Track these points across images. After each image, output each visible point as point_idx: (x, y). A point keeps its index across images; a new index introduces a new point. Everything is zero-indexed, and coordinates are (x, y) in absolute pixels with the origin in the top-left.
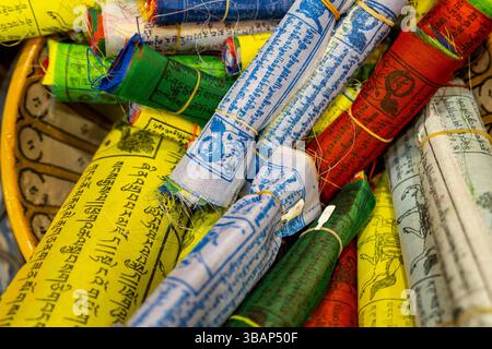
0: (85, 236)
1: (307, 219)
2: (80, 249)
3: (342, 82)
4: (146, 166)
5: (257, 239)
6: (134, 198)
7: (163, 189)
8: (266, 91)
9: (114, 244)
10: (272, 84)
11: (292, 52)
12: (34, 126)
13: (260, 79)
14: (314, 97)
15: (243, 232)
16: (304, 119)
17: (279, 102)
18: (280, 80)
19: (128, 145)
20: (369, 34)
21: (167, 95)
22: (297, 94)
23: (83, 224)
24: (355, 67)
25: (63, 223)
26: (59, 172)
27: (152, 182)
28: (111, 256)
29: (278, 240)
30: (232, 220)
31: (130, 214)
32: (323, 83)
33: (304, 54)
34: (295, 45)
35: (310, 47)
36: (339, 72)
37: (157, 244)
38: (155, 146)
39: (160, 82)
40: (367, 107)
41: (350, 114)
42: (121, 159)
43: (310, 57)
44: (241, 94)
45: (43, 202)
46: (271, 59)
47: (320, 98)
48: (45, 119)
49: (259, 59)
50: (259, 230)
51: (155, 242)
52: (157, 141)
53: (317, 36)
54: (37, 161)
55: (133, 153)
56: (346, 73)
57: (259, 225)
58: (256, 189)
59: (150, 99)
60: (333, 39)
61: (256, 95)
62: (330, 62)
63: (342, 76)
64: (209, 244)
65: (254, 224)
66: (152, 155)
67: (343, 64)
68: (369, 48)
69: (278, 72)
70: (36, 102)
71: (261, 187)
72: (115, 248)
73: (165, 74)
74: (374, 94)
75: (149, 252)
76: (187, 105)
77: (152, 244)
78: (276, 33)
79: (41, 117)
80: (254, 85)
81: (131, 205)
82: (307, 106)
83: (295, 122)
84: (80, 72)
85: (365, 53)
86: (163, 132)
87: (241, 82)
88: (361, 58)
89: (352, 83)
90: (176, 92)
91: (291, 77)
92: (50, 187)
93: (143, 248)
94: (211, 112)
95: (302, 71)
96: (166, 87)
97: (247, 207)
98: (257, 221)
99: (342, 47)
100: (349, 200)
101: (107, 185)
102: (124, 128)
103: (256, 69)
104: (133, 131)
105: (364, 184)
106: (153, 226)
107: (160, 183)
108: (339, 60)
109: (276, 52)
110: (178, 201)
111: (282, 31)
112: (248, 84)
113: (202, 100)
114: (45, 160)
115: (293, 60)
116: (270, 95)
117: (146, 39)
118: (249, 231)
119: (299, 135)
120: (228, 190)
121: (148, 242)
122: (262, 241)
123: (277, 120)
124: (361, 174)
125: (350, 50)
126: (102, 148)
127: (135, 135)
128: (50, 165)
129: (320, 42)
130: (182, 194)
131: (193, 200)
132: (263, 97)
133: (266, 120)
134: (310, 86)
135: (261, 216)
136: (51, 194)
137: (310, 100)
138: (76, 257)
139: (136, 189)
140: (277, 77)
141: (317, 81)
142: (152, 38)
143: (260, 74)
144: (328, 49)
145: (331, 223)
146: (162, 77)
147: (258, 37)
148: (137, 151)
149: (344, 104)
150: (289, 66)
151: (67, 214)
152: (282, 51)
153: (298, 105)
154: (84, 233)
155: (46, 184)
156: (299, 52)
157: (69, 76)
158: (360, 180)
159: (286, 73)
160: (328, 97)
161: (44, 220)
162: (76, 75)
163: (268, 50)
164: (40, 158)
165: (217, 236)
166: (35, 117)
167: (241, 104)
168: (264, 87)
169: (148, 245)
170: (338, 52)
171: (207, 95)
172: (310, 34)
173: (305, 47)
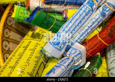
0: (17, 64)
1: (82, 65)
2: (15, 67)
3: (97, 26)
4: (37, 44)
5: (67, 72)
6: (33, 53)
7: (41, 51)
8: (74, 27)
9: (25, 67)
10: (76, 25)
11: (83, 16)
12: (8, 28)
13: (73, 23)
14: (88, 29)
15: (63, 70)
16: (84, 35)
17: (78, 30)
18: (78, 24)
19: (33, 36)
20: (107, 13)
21: (45, 25)
22: (83, 28)
23: (17, 59)
24: (101, 22)
25: (11, 58)
26: (14, 41)
27: (39, 49)
28: (23, 71)
29: (73, 71)
30: (60, 65)
31: (31, 58)
32: (91, 26)
33: (87, 17)
34: (84, 14)
35: (89, 15)
36: (96, 23)
37: (37, 68)
38: (41, 38)
39: (44, 21)
40: (104, 35)
41: (98, 36)
42: (31, 40)
43: (88, 18)
44: (67, 27)
45: (8, 50)
46: (77, 17)
47: (89, 30)
48: (12, 26)
49: (73, 17)
50: (67, 69)
51: (37, 67)
52: (41, 36)
53: (91, 12)
54: (8, 38)
55: (34, 39)
56: (98, 24)
57: (68, 68)
58: (68, 55)
59: (40, 25)
60: (96, 13)
61: (71, 27)
62: (94, 20)
63: (97, 24)
64: (52, 72)
65: (66, 67)
66: (39, 40)
67: (98, 21)
68: (106, 17)
69: (78, 21)
70: (10, 22)
71: (69, 55)
72: (25, 68)
73: (46, 19)
74: (106, 31)
75: (35, 70)
76: (51, 28)
77: (36, 67)
78: (79, 10)
79: (10, 26)
80: (71, 24)
81: (31, 55)
82: (85, 32)
83: (81, 36)
84: (22, 15)
85: (105, 18)
86: (43, 34)
87: (67, 23)
88: (103, 20)
89: (99, 26)
90: (48, 24)
91: (82, 23)
92: (11, 45)
93: (33, 68)
94: (58, 31)
95: (85, 22)
96: (45, 22)
97: (65, 61)
98: (67, 67)
99: (98, 16)
100: (95, 61)
101: (26, 48)
102: (33, 31)
103: (72, 20)
104: (35, 32)
105: (100, 57)
106: (37, 62)
107: (41, 49)
108: (97, 20)
109: (78, 15)
110: (45, 55)
111: (81, 9)
112: (69, 24)
113: (55, 27)
114: (10, 38)
115: (83, 18)
116: (75, 28)
117: (41, 8)
118: (65, 70)
119: (82, 40)
120: (60, 54)
121: (35, 67)
122: (68, 72)
123: (76, 35)
124: (99, 54)
125: (101, 17)
126: (26, 36)
127: (36, 33)
128: (12, 39)
129: (92, 14)
130: (46, 53)
131: (49, 55)
132: (73, 28)
133: (73, 35)
134: (87, 27)
135: (68, 65)
136: (11, 47)
137: (87, 30)
138: (13, 70)
139: (34, 50)
140: (78, 23)
141: (89, 25)
142: (43, 7)
143: (73, 22)
144: (94, 16)
145: (89, 68)
146: (44, 19)
147: (73, 10)
148: (36, 38)
149: (96, 32)
150: (82, 20)
151: (13, 56)
152: (80, 15)
153: (83, 31)
154: (17, 62)
155: (10, 45)
156: (85, 16)
157: (19, 15)
158: (98, 55)
159: (81, 22)
160: (92, 30)
161: (8, 55)
162: (21, 15)
163: (76, 15)
164: (9, 37)
165: (55, 70)
166: (9, 25)
167: (67, 29)
168: (74, 25)
169: (35, 68)
170: (97, 17)
171: (57, 25)
172: (89, 11)
173: (87, 15)
